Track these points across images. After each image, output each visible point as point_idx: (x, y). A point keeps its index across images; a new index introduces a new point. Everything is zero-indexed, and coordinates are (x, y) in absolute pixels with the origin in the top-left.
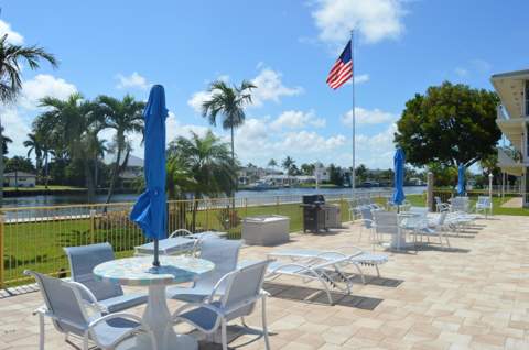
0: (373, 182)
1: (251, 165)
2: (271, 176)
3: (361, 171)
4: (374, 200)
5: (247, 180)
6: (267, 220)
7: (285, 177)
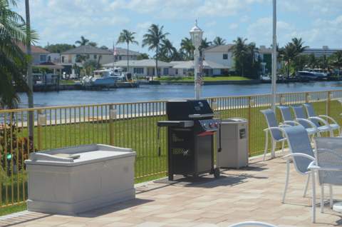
0: (315, 71)
1: (85, 41)
2: (123, 63)
3: (294, 52)
4: (315, 109)
5: (78, 70)
6: (85, 157)
7: (151, 63)
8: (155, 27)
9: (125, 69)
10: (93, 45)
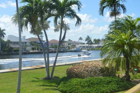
8: (88, 36)
9: (80, 47)
10: (72, 41)
